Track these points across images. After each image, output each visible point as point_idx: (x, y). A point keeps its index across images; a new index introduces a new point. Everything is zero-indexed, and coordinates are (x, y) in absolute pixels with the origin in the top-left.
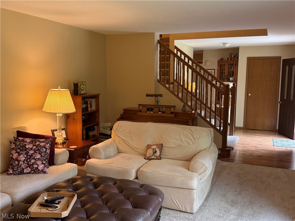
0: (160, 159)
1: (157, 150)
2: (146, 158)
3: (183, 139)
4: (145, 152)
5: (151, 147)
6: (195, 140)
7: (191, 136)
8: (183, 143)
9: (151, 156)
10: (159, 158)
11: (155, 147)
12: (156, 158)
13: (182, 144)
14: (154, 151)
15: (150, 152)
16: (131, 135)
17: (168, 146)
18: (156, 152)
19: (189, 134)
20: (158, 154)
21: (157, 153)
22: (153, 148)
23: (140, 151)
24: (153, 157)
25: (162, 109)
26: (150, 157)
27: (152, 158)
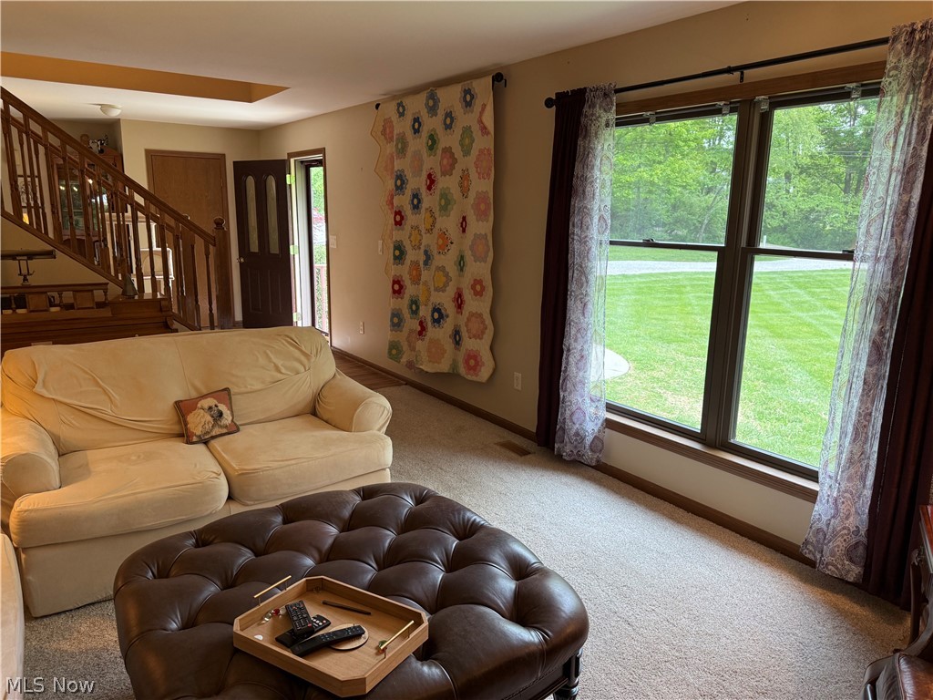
0: (238, 430)
1: (222, 407)
2: (195, 439)
3: (279, 363)
4: (172, 424)
5: (199, 405)
6: (309, 360)
7: (296, 351)
8: (281, 373)
9: (211, 430)
10: (235, 429)
11: (210, 402)
12: (225, 431)
13: (279, 376)
14: (215, 412)
15: (203, 420)
16: (100, 386)
17: (243, 390)
18: (221, 414)
19: (288, 346)
20: (227, 418)
21: (224, 415)
22: (206, 406)
23: (158, 428)
24: (217, 431)
25: (60, 297)
26: (207, 433)
27: (214, 434)
